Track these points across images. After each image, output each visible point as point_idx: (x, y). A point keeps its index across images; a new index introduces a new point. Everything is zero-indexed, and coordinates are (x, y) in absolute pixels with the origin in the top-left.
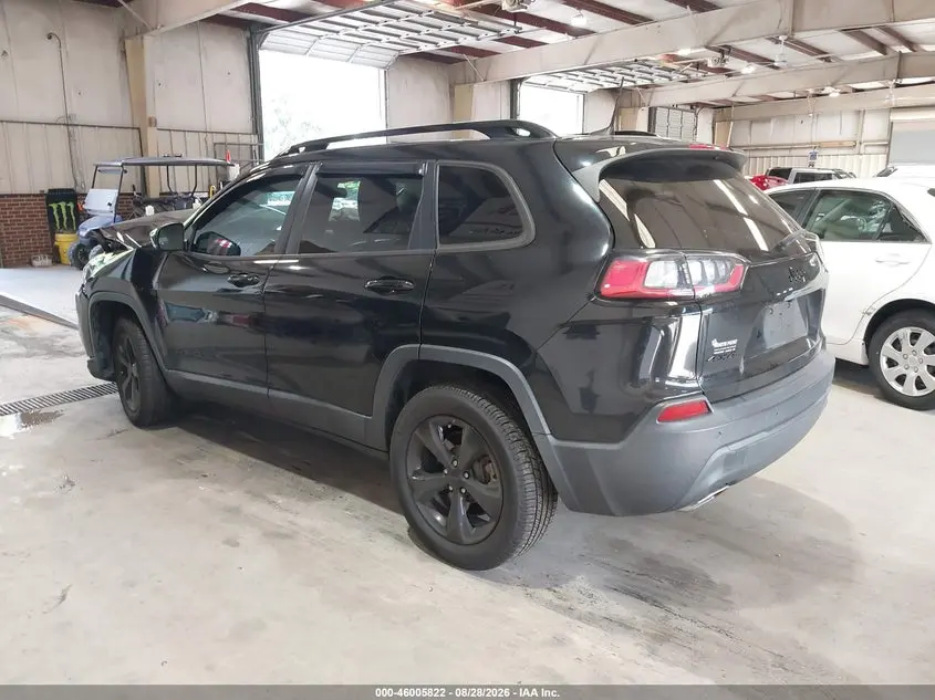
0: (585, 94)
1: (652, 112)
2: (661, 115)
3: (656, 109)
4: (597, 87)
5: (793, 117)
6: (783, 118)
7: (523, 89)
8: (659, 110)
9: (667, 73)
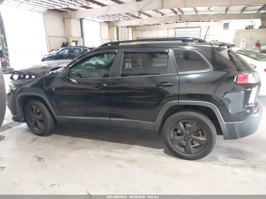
0: (100, 22)
1: (117, 28)
2: (120, 29)
3: (118, 27)
4: (104, 21)
5: (152, 30)
6: (150, 30)
7: (84, 21)
8: (119, 27)
9: (124, 18)
